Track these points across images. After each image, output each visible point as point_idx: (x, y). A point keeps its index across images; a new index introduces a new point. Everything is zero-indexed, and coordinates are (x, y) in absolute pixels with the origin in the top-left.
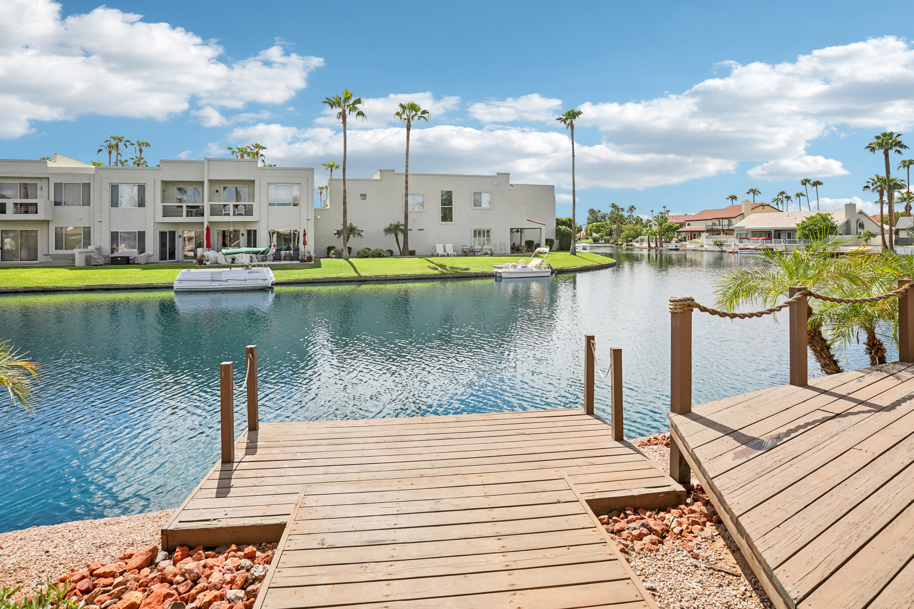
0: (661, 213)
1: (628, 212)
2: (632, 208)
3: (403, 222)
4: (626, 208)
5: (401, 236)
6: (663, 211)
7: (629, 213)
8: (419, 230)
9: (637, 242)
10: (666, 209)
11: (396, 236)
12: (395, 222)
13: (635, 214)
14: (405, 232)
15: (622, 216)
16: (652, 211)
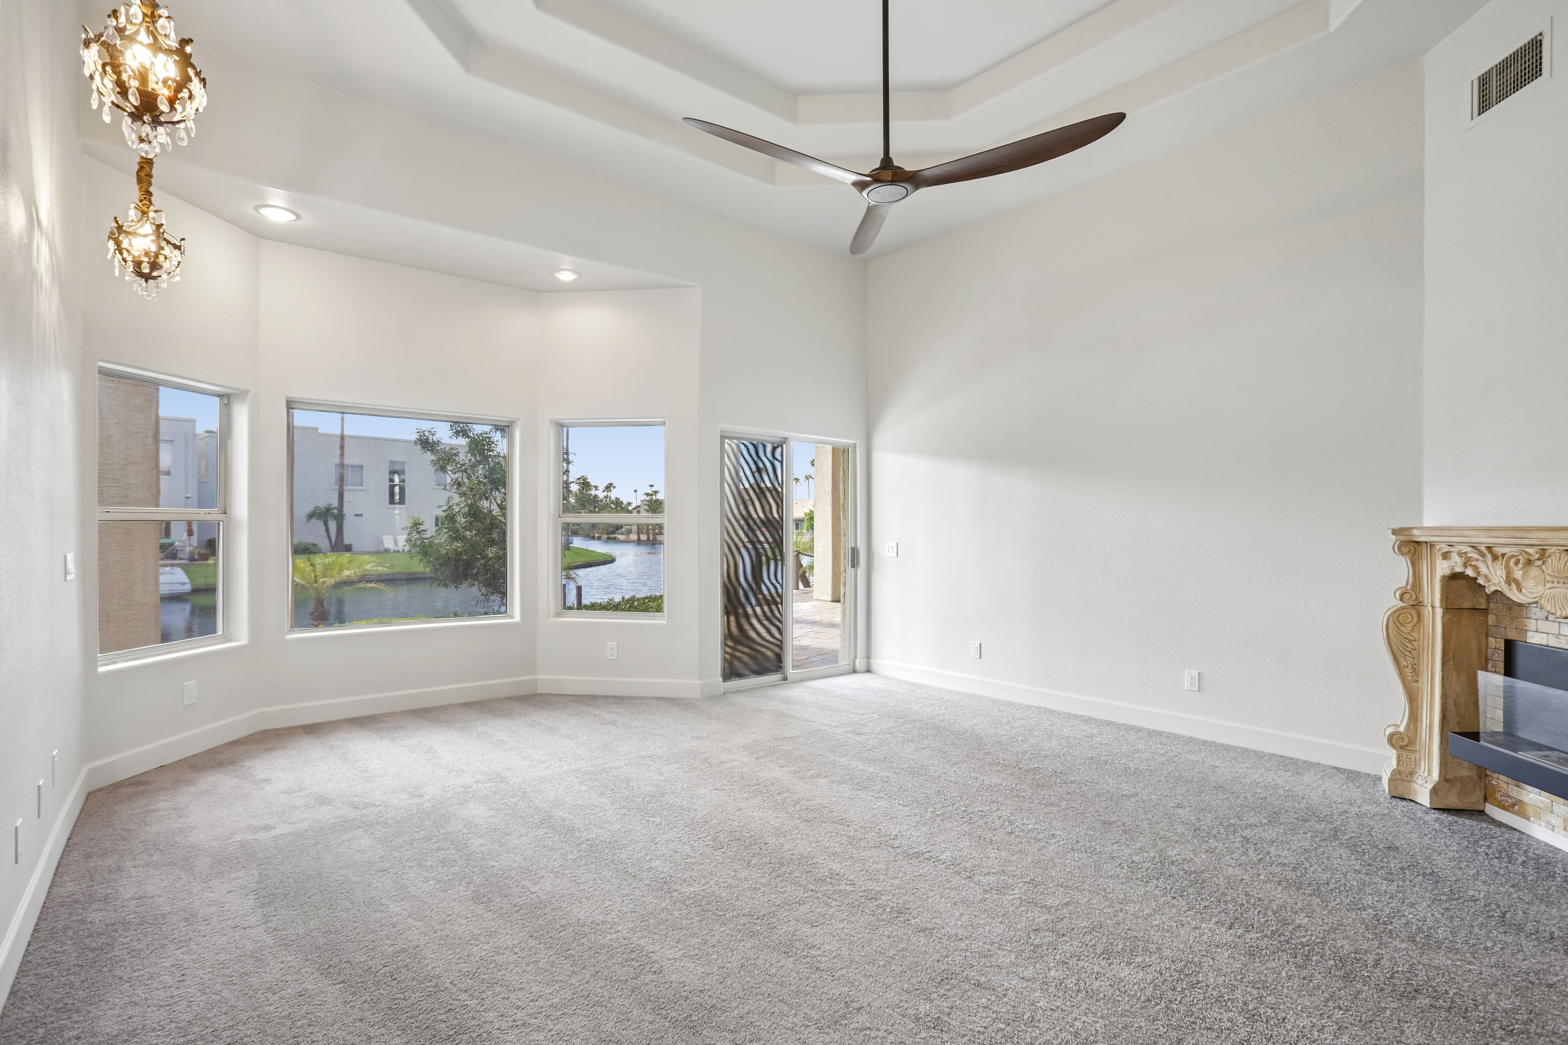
0: (647, 494)
1: (604, 491)
2: (609, 487)
3: (335, 504)
4: (602, 487)
5: (333, 525)
6: (649, 491)
7: (605, 493)
8: (356, 515)
9: (622, 534)
10: (654, 489)
11: (326, 524)
12: (322, 504)
13: (613, 495)
14: (340, 518)
15: (596, 496)
16: (636, 491)
